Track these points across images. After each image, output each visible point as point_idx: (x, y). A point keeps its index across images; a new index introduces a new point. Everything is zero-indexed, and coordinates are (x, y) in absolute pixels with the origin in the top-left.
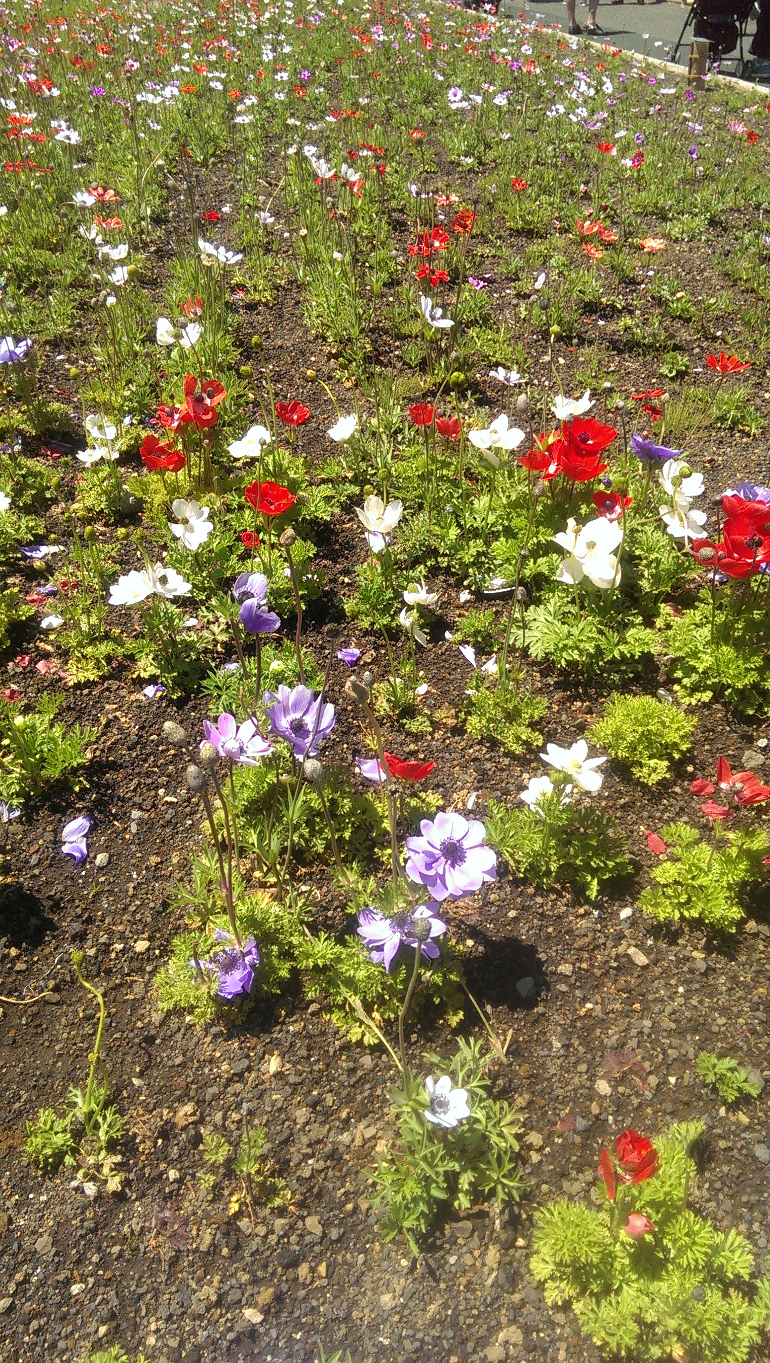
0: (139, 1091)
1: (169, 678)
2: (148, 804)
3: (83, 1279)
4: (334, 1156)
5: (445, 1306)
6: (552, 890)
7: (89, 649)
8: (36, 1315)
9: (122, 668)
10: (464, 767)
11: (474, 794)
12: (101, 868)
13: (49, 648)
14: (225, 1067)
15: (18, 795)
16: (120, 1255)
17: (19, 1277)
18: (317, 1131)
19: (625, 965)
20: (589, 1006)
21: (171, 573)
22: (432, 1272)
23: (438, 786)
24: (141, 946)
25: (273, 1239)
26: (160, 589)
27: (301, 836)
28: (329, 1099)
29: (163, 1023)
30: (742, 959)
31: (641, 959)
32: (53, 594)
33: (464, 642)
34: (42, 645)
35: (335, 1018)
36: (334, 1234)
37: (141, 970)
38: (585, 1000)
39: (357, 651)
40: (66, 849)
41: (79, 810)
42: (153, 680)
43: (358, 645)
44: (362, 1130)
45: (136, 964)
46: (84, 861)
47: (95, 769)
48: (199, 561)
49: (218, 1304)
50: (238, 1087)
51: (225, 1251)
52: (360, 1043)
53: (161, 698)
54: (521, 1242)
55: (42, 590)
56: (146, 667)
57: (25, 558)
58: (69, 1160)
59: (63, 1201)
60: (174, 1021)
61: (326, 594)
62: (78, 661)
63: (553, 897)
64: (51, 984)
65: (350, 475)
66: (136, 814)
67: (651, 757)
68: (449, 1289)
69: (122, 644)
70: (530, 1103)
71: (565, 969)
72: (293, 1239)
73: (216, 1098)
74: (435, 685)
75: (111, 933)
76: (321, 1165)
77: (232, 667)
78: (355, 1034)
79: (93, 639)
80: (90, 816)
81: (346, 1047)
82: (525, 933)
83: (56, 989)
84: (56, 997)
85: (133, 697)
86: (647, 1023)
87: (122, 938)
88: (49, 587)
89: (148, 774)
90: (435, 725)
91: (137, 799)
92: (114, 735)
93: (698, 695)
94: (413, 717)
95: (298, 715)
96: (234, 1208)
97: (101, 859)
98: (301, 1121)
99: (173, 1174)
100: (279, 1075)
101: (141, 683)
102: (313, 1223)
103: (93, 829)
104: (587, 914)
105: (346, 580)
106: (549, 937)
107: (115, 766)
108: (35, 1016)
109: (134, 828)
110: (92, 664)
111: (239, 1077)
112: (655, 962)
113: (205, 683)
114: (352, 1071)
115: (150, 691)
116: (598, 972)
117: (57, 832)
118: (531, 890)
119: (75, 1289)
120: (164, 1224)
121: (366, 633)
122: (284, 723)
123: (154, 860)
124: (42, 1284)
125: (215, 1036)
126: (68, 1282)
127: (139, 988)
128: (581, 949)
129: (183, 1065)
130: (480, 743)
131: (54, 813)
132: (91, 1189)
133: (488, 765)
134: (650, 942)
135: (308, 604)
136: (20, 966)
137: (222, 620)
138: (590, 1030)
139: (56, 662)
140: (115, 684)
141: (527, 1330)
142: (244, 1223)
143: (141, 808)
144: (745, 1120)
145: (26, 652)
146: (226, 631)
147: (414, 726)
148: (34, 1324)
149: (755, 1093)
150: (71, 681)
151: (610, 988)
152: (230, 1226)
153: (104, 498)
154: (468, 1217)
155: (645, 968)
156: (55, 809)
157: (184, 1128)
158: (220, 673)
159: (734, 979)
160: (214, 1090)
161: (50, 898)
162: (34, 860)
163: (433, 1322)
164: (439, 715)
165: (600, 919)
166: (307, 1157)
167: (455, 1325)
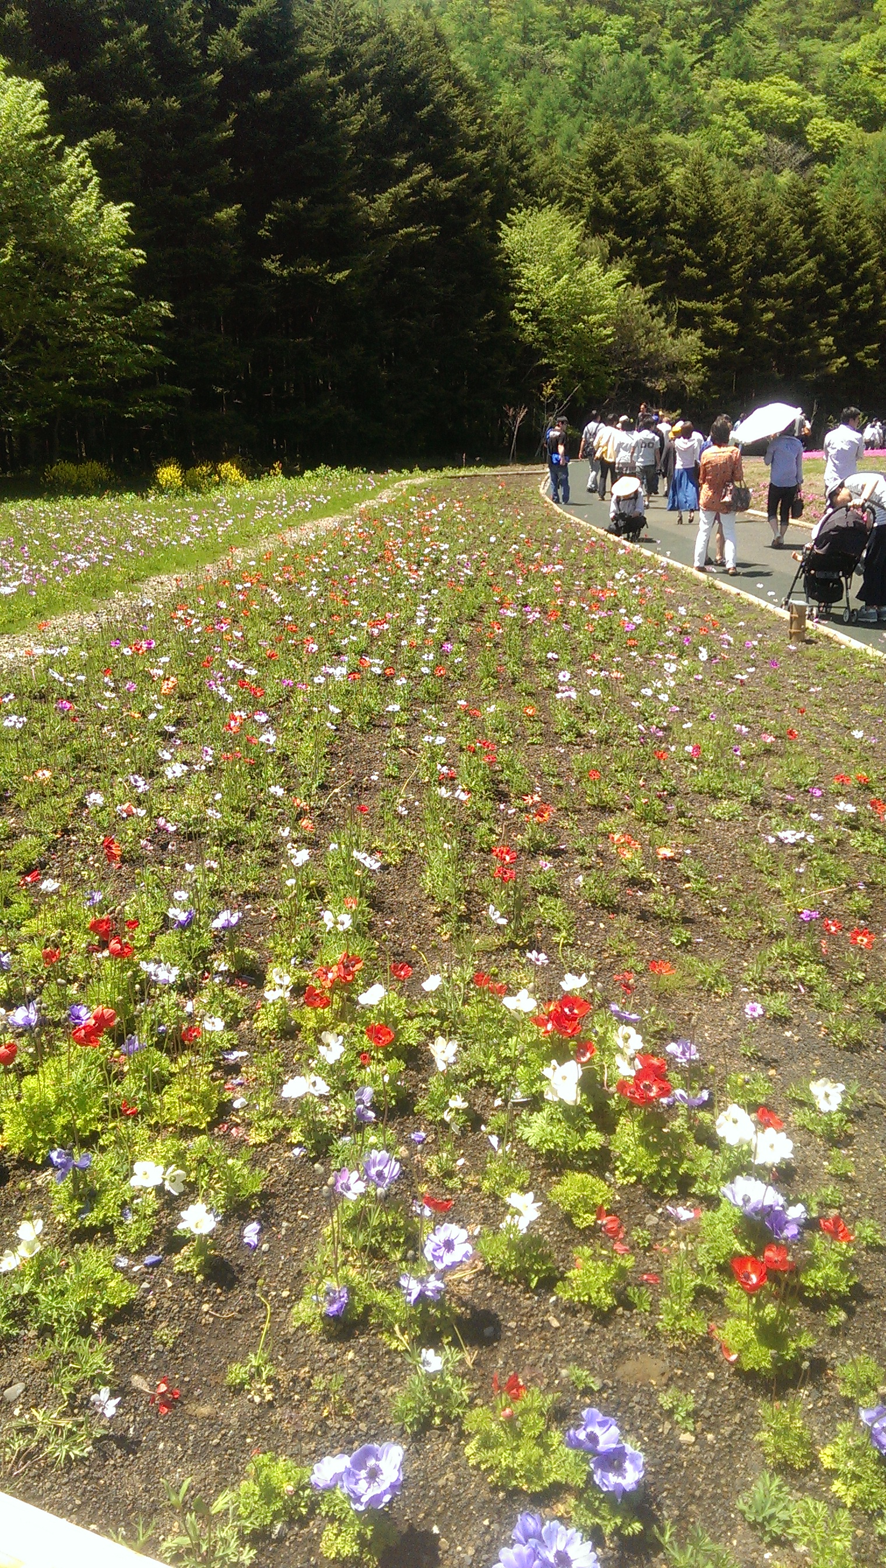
0: (282, 1362)
1: (309, 1144)
2: (292, 1219)
3: (252, 1437)
4: (377, 1400)
5: (422, 1464)
6: (513, 1283)
7: (264, 1123)
8: (229, 1448)
9: (281, 1136)
10: (477, 1211)
11: (479, 1227)
12: (264, 1253)
13: (238, 1121)
14: (325, 1355)
15: (222, 1206)
16: (269, 1430)
17: (223, 1432)
18: (369, 1387)
19: (546, 1326)
20: (522, 1344)
21: (319, 1080)
22: (417, 1451)
23: (459, 1221)
24: (285, 1294)
25: (343, 1430)
26: (312, 1090)
27: (377, 1240)
28: (377, 1375)
29: (295, 1333)
30: (611, 1327)
31: (555, 1323)
32: (241, 1084)
33: (491, 1133)
34: (234, 1118)
35: (385, 1337)
36: (372, 1432)
37: (284, 1307)
38: (520, 1341)
39: (424, 1135)
40: (246, 1240)
41: (254, 1220)
42: (299, 1144)
43: (425, 1131)
44: (393, 1389)
45: (281, 1304)
46: (255, 1248)
47: (264, 1196)
48: (333, 1070)
49: (315, 1452)
50: (332, 1365)
51: (319, 1433)
52: (396, 1350)
53: (303, 1156)
54: (462, 1442)
55: (234, 1082)
56: (296, 1136)
57: (224, 1059)
58: (247, 1387)
59: (243, 1406)
60: (300, 1333)
61: (410, 1095)
62: (257, 1129)
63: (513, 1287)
64: (238, 1308)
65: (435, 1011)
66: (285, 1224)
67: (586, 1212)
68: (424, 1459)
69: (283, 1121)
70: (480, 1387)
71: (512, 1324)
72: (353, 1432)
73: (320, 1368)
74: (469, 1160)
75: (270, 1287)
76: (369, 1403)
77: (347, 1139)
78: (394, 1345)
79: (266, 1117)
80: (259, 1222)
81: (388, 1352)
82: (494, 1305)
83: (239, 1312)
84: (240, 1316)
85: (286, 1155)
86: (551, 1355)
87: (275, 1289)
88: (238, 1080)
89: (293, 1202)
90: (464, 1185)
91: (287, 1215)
92: (275, 1177)
93: (628, 1178)
94: (451, 1178)
95: (380, 1168)
96: (325, 1414)
97: (265, 1247)
98: (362, 1382)
99: (297, 1397)
100: (352, 1361)
101: (291, 1146)
102: (363, 1426)
103: (261, 1231)
104: (530, 1298)
105: (424, 1086)
106: (507, 1307)
107: (274, 1196)
108: (229, 1324)
109: (283, 1232)
110: (263, 1133)
111: (332, 1359)
112: (563, 1326)
113: (330, 1147)
114: (390, 1363)
115: (297, 1151)
116: (530, 1328)
117: (241, 1230)
118: (501, 1282)
119: (248, 1440)
120: (291, 1418)
121: (431, 1123)
122: (373, 1172)
123: (294, 1249)
124: (233, 1436)
125: (322, 1341)
126: (245, 1437)
127: (283, 1316)
128: (523, 1315)
129: (304, 1353)
130: (488, 1197)
131: (240, 1220)
132: (257, 1399)
133: (491, 1211)
134: (562, 1315)
135: (397, 1102)
136: (222, 1298)
137: (343, 1108)
138: (520, 1357)
139: (242, 1130)
140: (276, 1146)
141: (458, 1476)
142: (329, 1422)
143: (288, 1221)
144: (588, 1401)
145: (225, 1122)
146: (345, 1116)
147: (450, 1184)
148: (230, 1451)
149: (596, 1388)
150: (252, 1142)
151: (536, 1337)
152: (322, 1423)
153: (276, 1021)
154: (438, 1429)
155: (557, 1329)
156: (240, 1218)
157: (304, 1379)
158: (340, 1143)
159: (603, 1337)
160: (320, 1364)
161: (237, 1265)
162: (228, 1245)
163: (414, 1471)
164: (468, 1179)
165: (538, 1301)
166: (363, 1398)
167: (425, 1471)
